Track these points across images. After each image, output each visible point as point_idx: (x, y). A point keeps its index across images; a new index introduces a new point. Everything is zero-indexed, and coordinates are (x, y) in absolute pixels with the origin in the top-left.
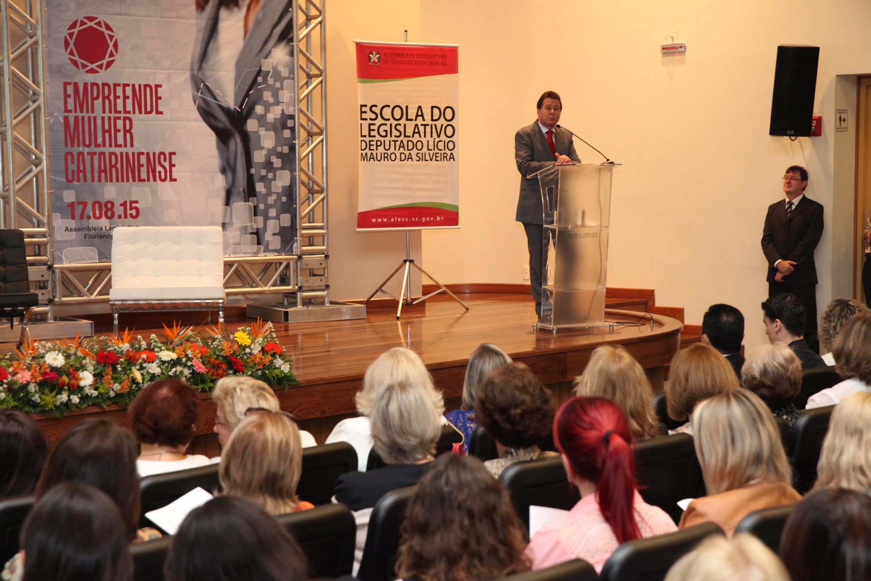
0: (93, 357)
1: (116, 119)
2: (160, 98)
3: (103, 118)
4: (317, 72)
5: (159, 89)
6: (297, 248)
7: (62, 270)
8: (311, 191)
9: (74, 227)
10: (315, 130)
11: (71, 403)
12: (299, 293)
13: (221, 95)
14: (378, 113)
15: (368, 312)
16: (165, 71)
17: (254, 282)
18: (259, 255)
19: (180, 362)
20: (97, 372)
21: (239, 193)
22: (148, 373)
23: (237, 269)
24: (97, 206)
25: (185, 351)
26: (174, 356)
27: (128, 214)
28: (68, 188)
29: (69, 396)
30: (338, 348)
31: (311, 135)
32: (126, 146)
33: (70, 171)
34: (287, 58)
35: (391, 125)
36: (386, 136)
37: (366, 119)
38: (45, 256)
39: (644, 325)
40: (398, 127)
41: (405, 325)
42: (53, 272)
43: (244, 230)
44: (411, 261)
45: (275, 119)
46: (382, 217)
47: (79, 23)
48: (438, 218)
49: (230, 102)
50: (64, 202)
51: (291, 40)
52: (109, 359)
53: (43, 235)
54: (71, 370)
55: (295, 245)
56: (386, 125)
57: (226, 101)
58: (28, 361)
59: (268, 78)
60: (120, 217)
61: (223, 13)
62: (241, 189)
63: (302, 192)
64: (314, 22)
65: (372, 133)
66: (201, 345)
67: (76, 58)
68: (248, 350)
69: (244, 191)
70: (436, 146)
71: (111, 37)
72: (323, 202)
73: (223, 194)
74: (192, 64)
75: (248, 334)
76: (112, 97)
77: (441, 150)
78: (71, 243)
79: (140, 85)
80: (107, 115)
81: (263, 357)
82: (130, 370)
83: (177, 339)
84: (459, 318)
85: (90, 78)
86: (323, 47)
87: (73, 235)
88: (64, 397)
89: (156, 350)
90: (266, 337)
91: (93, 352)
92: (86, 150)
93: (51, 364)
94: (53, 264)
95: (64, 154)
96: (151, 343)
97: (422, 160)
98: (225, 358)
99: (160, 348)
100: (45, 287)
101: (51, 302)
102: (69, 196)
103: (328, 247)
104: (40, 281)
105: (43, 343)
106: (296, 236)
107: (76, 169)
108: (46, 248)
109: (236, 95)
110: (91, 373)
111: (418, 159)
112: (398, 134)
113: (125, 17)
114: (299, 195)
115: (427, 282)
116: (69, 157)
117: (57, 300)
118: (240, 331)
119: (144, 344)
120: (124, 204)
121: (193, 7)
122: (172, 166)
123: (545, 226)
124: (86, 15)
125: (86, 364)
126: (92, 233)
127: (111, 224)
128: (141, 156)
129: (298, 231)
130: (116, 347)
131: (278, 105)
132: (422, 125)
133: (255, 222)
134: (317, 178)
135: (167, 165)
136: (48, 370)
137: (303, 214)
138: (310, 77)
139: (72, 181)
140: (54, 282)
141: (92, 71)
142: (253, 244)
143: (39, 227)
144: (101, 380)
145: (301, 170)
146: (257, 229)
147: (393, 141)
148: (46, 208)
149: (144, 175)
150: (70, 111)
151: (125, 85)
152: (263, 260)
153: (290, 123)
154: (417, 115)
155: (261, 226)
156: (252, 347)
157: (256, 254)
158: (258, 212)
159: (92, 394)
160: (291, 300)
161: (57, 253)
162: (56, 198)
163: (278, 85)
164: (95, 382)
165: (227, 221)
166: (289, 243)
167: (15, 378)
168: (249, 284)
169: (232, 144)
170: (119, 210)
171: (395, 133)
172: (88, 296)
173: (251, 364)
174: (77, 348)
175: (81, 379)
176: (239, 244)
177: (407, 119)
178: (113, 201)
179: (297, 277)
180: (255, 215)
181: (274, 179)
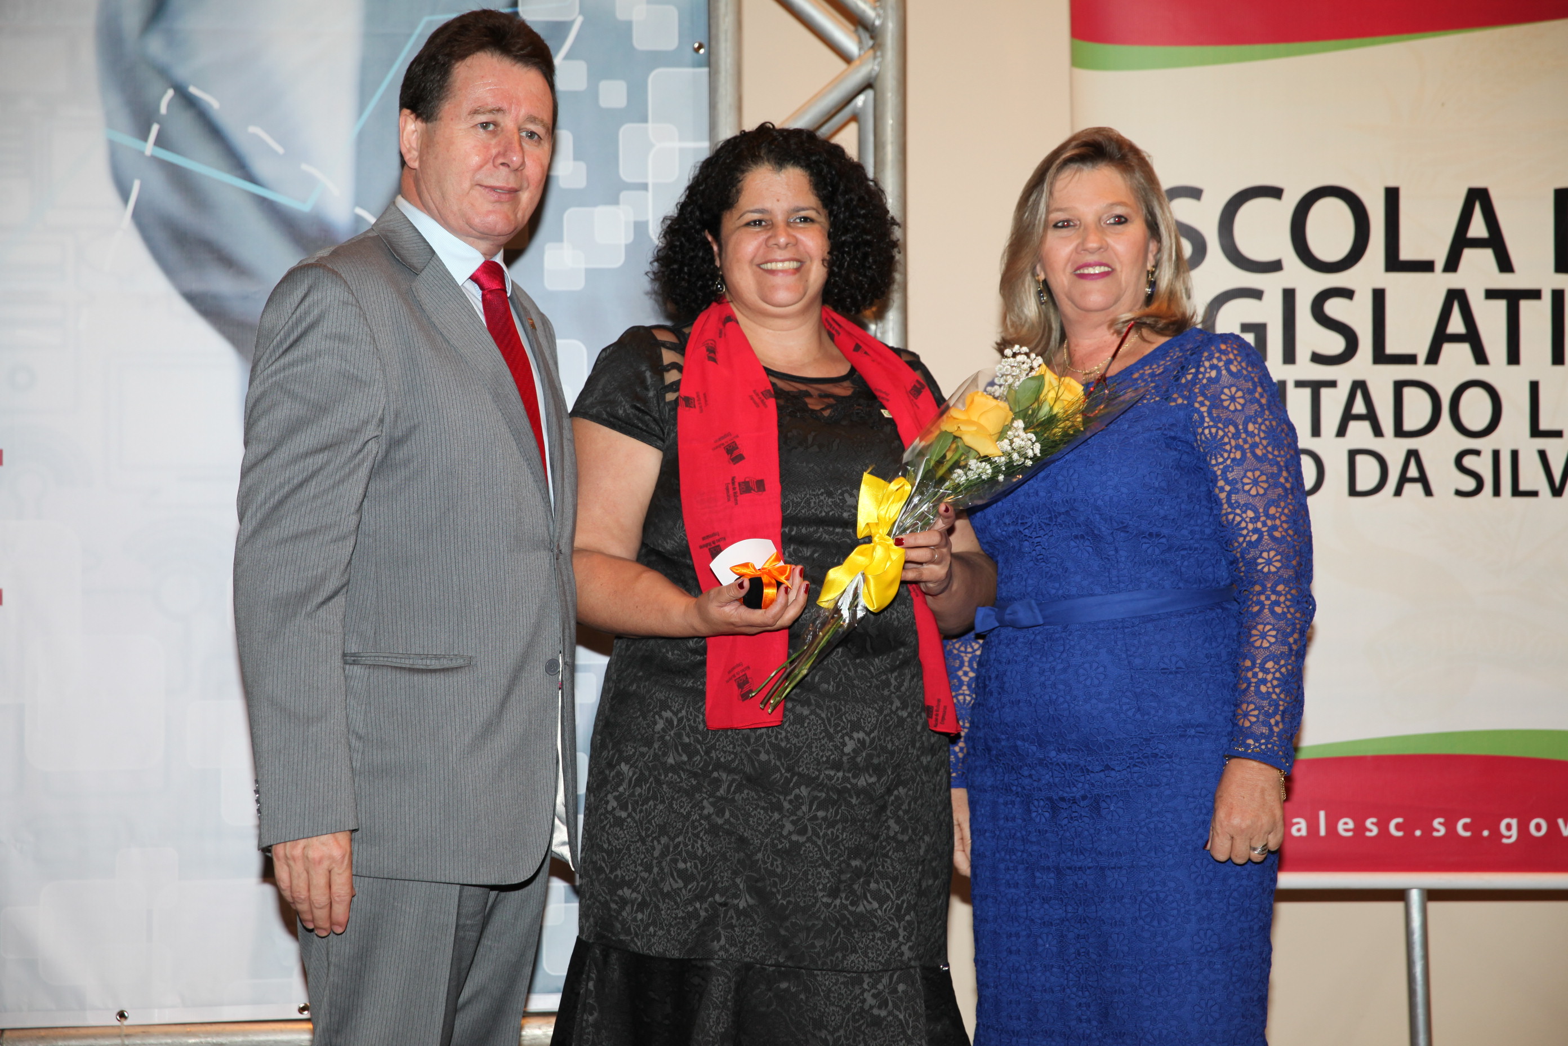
13: (280, 150)
35: (1289, 296)
40: (1334, 308)
56: (1256, 294)
97: (1497, 492)
111: (1470, 484)
112: (1335, 344)
131: (615, 201)
147: (1299, 384)
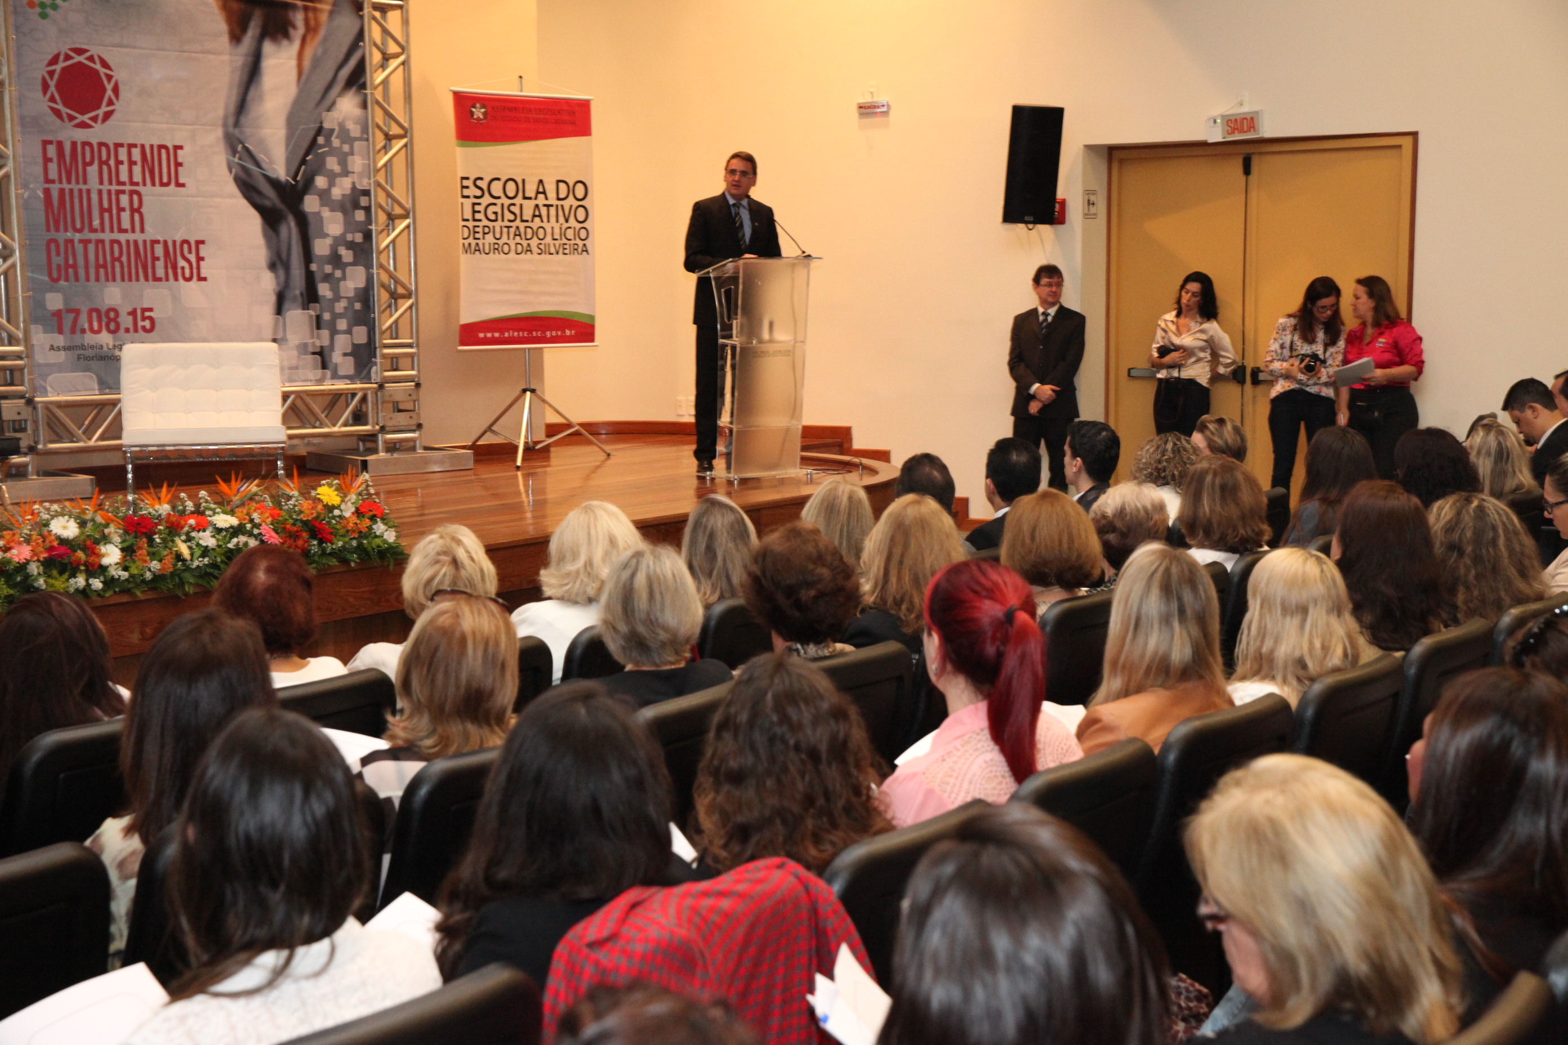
0: (119, 523)
1: (119, 192)
2: (181, 164)
3: (100, 192)
4: (400, 131)
5: (179, 152)
6: (376, 373)
7: (47, 406)
8: (394, 296)
9: (62, 344)
10: (398, 211)
11: (91, 590)
12: (380, 436)
13: (267, 161)
14: (485, 188)
15: (476, 461)
16: (187, 127)
17: (317, 419)
18: (325, 383)
19: (243, 530)
20: (125, 545)
21: (295, 298)
22: (198, 545)
23: (293, 403)
24: (94, 315)
25: (248, 514)
26: (234, 521)
27: (139, 327)
28: (52, 290)
29: (87, 580)
30: (447, 509)
31: (392, 218)
32: (133, 231)
33: (54, 267)
34: (358, 112)
35: (503, 205)
36: (496, 220)
37: (468, 197)
38: (22, 385)
39: (850, 472)
40: (512, 208)
41: (526, 476)
42: (35, 408)
43: (303, 348)
44: (533, 391)
45: (343, 195)
46: (493, 331)
47: (62, 57)
48: (568, 333)
49: (280, 169)
50: (46, 309)
51: (364, 86)
52: (143, 527)
53: (18, 356)
54: (88, 543)
55: (374, 369)
56: (495, 204)
57: (275, 170)
58: (26, 531)
59: (333, 138)
60: (127, 330)
61: (268, 47)
62: (298, 292)
63: (381, 297)
64: (394, 63)
65: (478, 216)
66: (271, 504)
67: (60, 107)
68: (336, 512)
69: (302, 294)
70: (562, 234)
71: (109, 78)
72: (412, 310)
73: (273, 299)
74: (225, 118)
75: (336, 490)
76: (112, 162)
77: (570, 240)
78: (60, 368)
79: (152, 146)
80: (105, 187)
81: (358, 522)
82: (173, 541)
83: (237, 498)
84: (598, 467)
85: (80, 135)
86: (408, 97)
87: (61, 356)
88: (80, 581)
89: (208, 513)
90: (360, 494)
91: (118, 517)
92: (77, 236)
93: (59, 534)
94: (34, 397)
95: (44, 243)
96: (201, 504)
98: (305, 523)
99: (213, 510)
100: (23, 430)
101: (32, 450)
102: (54, 301)
103: (419, 371)
104: (14, 421)
105: (47, 504)
106: (375, 357)
107: (62, 263)
108: (22, 374)
109: (288, 162)
110: (117, 546)
111: (540, 251)
112: (512, 217)
113: (128, 50)
114: (379, 300)
115: (553, 419)
116: (53, 246)
117: (40, 446)
118: (324, 485)
119: (190, 505)
120: (133, 313)
121: (225, 39)
122: (200, 259)
123: (721, 341)
124: (73, 46)
125: (110, 533)
126: (89, 353)
127: (115, 339)
128: (156, 246)
129: (378, 350)
130: (151, 510)
131: (347, 176)
132: (545, 205)
133: (318, 337)
134: (402, 276)
135: (192, 258)
136: (55, 544)
137: (384, 327)
138: (389, 138)
139: (56, 280)
140: (35, 422)
141: (83, 125)
142: (315, 368)
143: (10, 344)
144: (131, 556)
145: (381, 266)
146: (322, 347)
147: (506, 227)
148: (21, 319)
149: (160, 272)
150: (53, 182)
151: (131, 146)
152: (330, 390)
153: (364, 201)
154: (538, 192)
155: (326, 342)
156: (343, 507)
157: (320, 381)
158: (323, 324)
159: (120, 576)
160: (369, 445)
161: (39, 382)
162: (36, 305)
163: (346, 148)
164: (124, 558)
165: (279, 336)
166: (365, 366)
167: (8, 555)
168: (310, 424)
169: (283, 230)
170: (126, 321)
171: (509, 216)
172: (85, 442)
173: (342, 532)
174: (95, 511)
175: (103, 556)
176: (297, 368)
177: (525, 198)
178: (117, 308)
179: (377, 413)
180: (318, 327)
181: (344, 278)
